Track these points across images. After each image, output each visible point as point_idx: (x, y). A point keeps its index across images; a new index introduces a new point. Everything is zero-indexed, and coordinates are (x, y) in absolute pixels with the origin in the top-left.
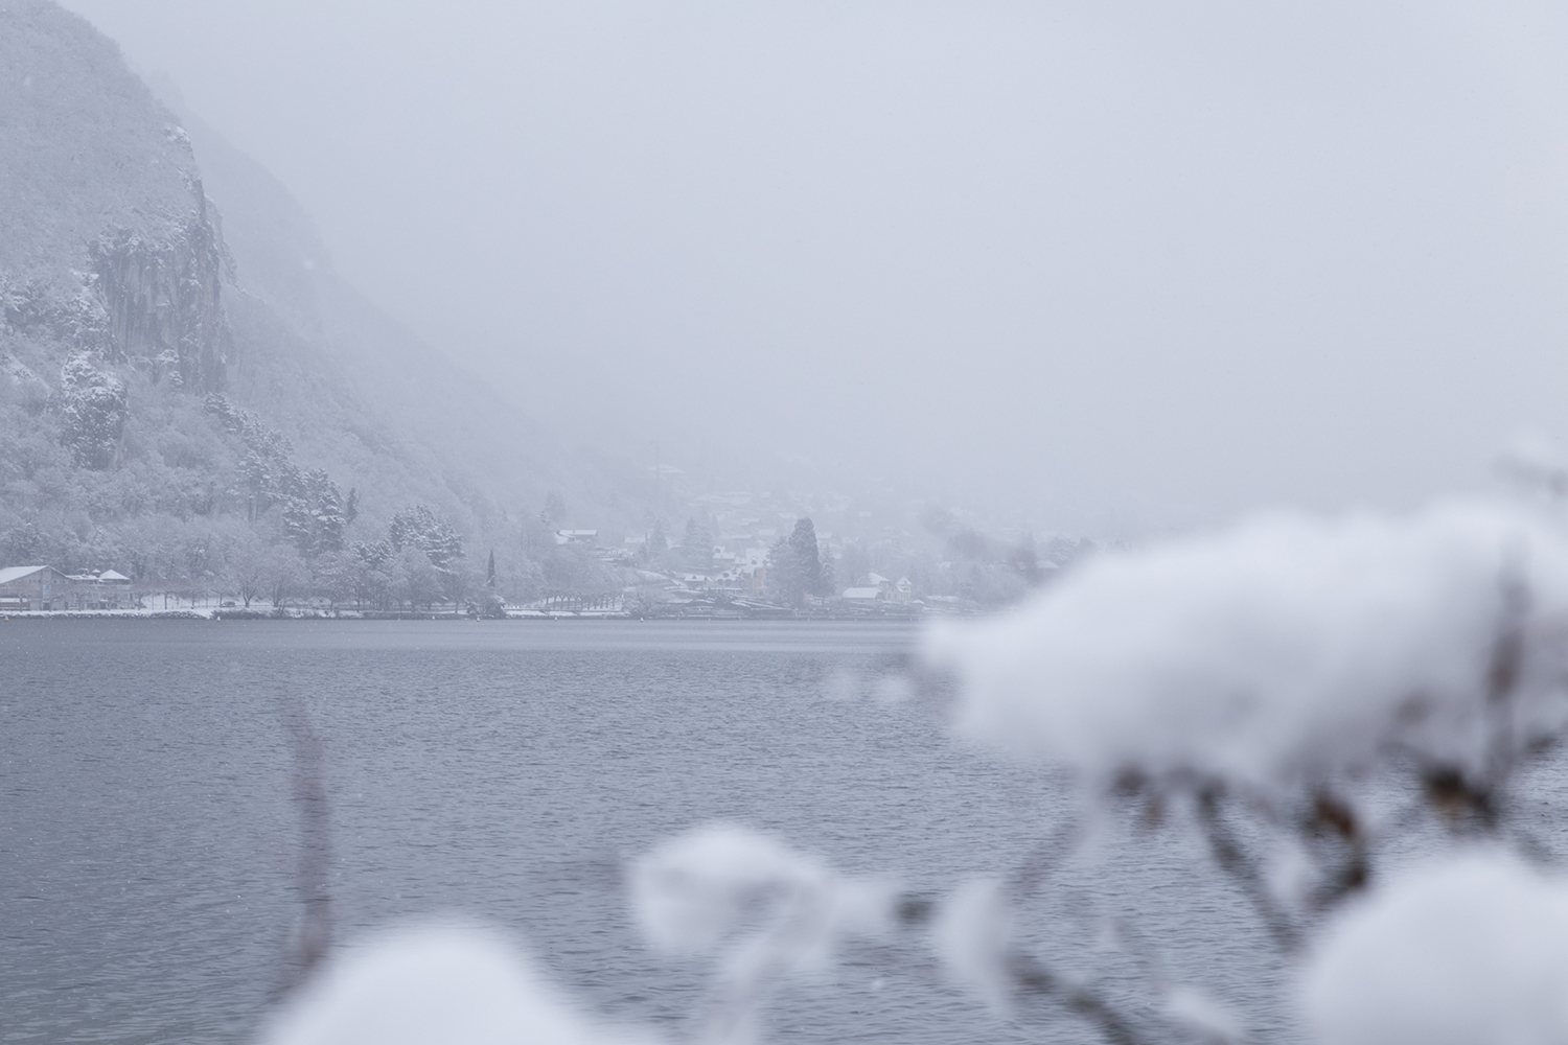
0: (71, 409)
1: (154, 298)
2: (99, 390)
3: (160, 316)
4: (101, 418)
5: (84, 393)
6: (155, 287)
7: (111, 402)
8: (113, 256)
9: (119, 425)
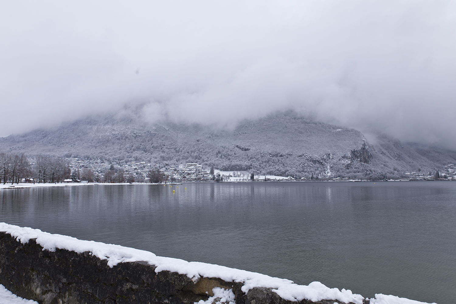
0: (346, 165)
5: (347, 163)
6: (358, 153)
7: (349, 164)
8: (353, 151)
9: (350, 166)
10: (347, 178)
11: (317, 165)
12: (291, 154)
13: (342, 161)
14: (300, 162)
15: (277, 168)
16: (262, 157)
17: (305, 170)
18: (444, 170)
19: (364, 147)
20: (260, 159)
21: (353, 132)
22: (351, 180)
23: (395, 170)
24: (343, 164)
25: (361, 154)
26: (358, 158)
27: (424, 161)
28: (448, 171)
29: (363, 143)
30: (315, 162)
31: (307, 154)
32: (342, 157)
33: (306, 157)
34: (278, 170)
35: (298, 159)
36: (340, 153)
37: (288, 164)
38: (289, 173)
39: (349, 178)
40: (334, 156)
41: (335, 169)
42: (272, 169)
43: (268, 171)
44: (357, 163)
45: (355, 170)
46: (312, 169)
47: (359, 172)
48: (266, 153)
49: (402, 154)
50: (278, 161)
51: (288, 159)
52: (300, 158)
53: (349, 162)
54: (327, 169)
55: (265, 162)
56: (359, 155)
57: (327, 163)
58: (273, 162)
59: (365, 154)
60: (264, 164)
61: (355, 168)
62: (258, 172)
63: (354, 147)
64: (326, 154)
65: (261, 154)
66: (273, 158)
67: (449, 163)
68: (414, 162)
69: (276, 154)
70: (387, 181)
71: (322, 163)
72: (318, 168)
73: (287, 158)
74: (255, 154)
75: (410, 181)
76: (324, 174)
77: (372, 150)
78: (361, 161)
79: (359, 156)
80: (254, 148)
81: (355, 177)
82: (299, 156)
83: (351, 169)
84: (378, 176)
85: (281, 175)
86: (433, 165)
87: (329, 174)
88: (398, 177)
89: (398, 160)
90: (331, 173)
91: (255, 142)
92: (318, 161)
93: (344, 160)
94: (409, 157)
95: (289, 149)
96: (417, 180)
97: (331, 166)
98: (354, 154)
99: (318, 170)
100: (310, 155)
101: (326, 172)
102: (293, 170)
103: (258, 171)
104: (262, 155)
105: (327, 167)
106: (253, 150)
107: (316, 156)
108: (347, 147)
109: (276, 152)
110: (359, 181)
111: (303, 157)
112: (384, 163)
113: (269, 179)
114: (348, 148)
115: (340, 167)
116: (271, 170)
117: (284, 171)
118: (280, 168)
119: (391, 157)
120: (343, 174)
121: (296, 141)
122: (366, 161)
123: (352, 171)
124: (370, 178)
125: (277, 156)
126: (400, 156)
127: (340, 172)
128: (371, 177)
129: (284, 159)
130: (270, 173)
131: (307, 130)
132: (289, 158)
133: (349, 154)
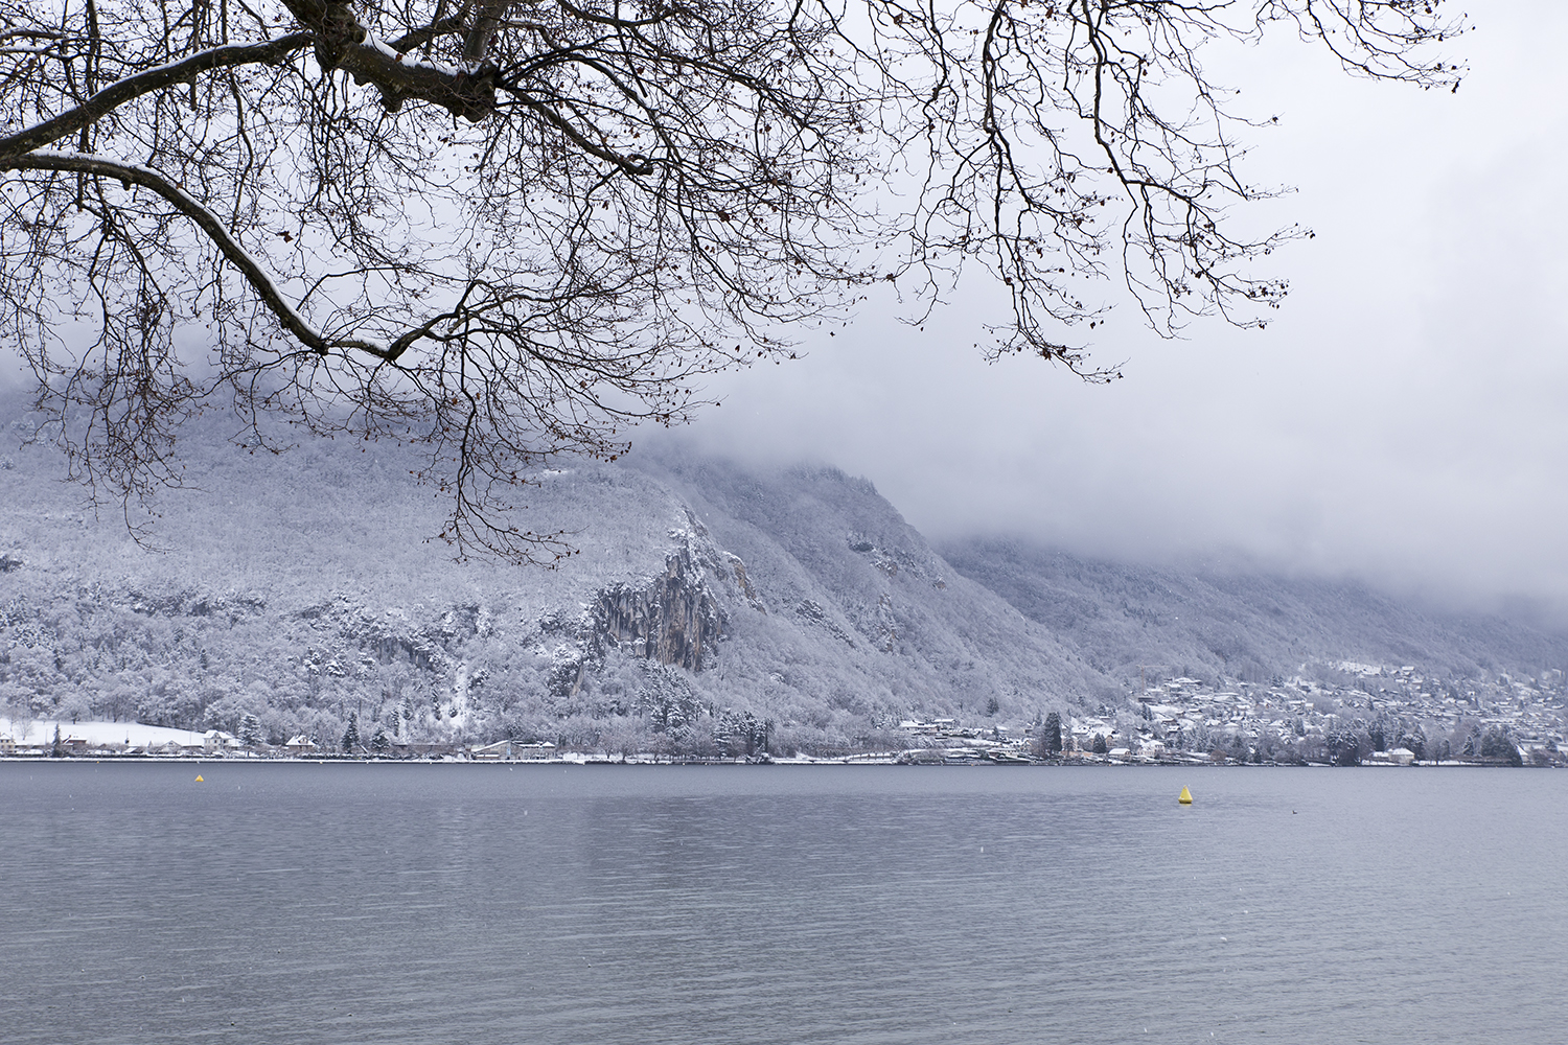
0: (555, 669)
1: (634, 614)
2: (568, 660)
3: (638, 622)
4: (567, 673)
5: (562, 661)
6: (635, 609)
7: (573, 666)
8: (613, 596)
9: (576, 676)
10: (548, 744)
11: (400, 666)
12: (261, 597)
13: (542, 648)
14: (302, 649)
15: (161, 675)
16: (85, 610)
17: (324, 695)
18: (1128, 708)
19: (674, 574)
20: (68, 621)
21: (630, 491)
22: (569, 757)
23: (841, 701)
24: (541, 668)
25: (653, 612)
26: (636, 635)
27: (1036, 660)
28: (1147, 715)
29: (673, 549)
30: (386, 647)
31: (347, 606)
32: (544, 626)
33: (344, 617)
34: (161, 692)
35: (293, 630)
36: (536, 603)
37: (233, 658)
38: (226, 708)
39: (563, 744)
40: (502, 621)
41: (494, 691)
42: (128, 683)
43: (102, 694)
44: (621, 662)
45: (601, 699)
46: (362, 691)
47: (622, 712)
48: (116, 587)
49: (923, 617)
50: (173, 636)
51: (238, 628)
52: (305, 623)
53: (576, 655)
54: (454, 691)
55: (96, 643)
56: (639, 615)
57: (460, 657)
58: (142, 646)
59: (682, 613)
60: (91, 652)
61: (604, 690)
62: (38, 699)
63: (617, 575)
64: (456, 608)
65: (82, 592)
66: (151, 622)
67: (1175, 672)
68: (979, 662)
69: (170, 600)
70: (766, 762)
71: (425, 656)
72: (400, 683)
73: (235, 620)
74: (48, 595)
75: (900, 763)
76: (431, 718)
77: (736, 589)
78: (649, 649)
79: (642, 622)
80: (44, 560)
81: (593, 740)
82: (304, 615)
83: (585, 693)
84: (721, 736)
85: (177, 722)
86: (1083, 683)
87: (458, 722)
88: (843, 745)
89: (897, 648)
90: (469, 712)
91: (56, 524)
92: (408, 647)
93: (552, 641)
94: (964, 634)
95: (249, 569)
96: (944, 762)
97: (477, 675)
98: (615, 613)
99: (398, 695)
100: (367, 609)
101: (445, 709)
102: (249, 696)
103: (41, 692)
104: (88, 599)
105: (452, 680)
106: (34, 569)
107: (400, 619)
108: (579, 568)
109: (171, 586)
110: (612, 763)
111: (327, 617)
112: (786, 668)
113: (79, 745)
114: (584, 578)
115: (520, 680)
116: (122, 690)
117: (193, 695)
118: (174, 677)
119: (852, 635)
120: (529, 722)
121: (295, 526)
122: (682, 653)
123: (582, 704)
124: (672, 743)
125: (177, 609)
126: (909, 627)
127: (516, 710)
128: (677, 739)
129: (210, 630)
130: (115, 710)
131: (376, 468)
132: (243, 623)
133: (582, 613)
